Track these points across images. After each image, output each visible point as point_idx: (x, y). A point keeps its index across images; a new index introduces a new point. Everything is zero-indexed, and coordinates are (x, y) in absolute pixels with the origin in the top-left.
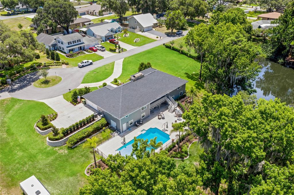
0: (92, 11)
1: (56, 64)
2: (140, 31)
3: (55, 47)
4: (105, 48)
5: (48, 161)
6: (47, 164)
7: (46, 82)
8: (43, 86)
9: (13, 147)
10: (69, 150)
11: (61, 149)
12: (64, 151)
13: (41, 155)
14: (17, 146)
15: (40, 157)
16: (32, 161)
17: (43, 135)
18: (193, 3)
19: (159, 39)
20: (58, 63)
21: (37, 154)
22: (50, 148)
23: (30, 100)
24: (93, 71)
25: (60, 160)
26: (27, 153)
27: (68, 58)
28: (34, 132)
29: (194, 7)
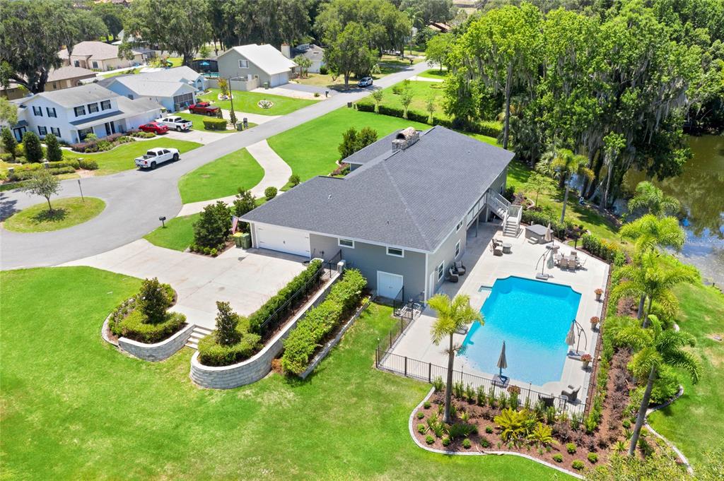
0: (85, 59)
1: (55, 170)
2: (258, 87)
3: (23, 130)
4: (191, 124)
5: (246, 441)
6: (247, 455)
7: (52, 215)
8: (48, 227)
9: (51, 430)
10: (298, 389)
11: (263, 389)
12: (281, 396)
13: (198, 429)
14: (64, 421)
15: (196, 435)
16: (175, 459)
17: (161, 360)
18: (378, 13)
19: (322, 97)
20: (57, 166)
21: (177, 426)
22: (217, 397)
23: (23, 267)
24: (195, 173)
25: (291, 429)
26: (130, 434)
27: (85, 153)
28: (113, 359)
29: (381, 22)
